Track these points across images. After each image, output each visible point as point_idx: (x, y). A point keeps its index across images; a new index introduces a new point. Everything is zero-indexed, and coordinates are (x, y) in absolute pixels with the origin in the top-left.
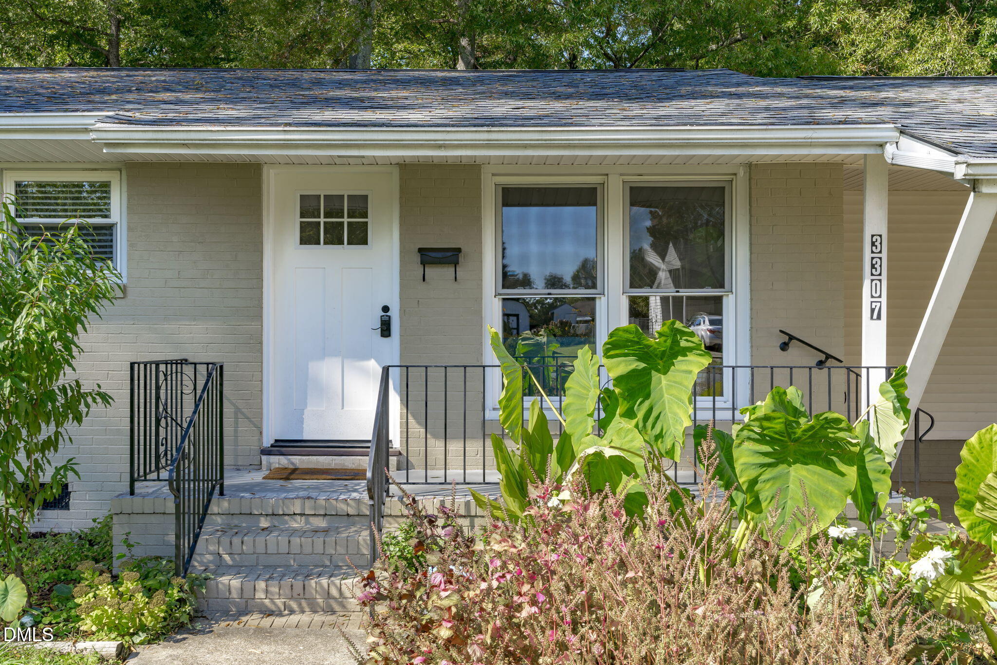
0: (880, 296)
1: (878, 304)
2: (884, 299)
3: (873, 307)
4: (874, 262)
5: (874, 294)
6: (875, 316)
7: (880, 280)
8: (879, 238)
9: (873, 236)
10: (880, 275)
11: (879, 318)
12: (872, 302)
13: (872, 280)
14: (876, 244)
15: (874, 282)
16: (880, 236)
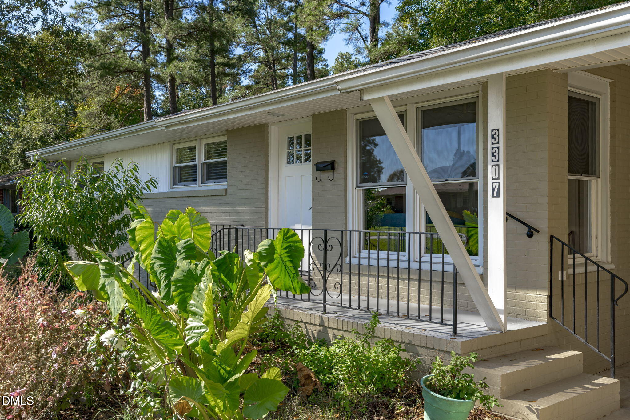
0: (498, 178)
1: (497, 185)
2: (501, 181)
3: (494, 187)
4: (494, 151)
5: (494, 177)
6: (495, 194)
7: (498, 166)
8: (497, 132)
9: (492, 130)
10: (498, 161)
11: (498, 196)
12: (492, 183)
13: (493, 166)
14: (495, 136)
15: (494, 167)
16: (498, 130)
